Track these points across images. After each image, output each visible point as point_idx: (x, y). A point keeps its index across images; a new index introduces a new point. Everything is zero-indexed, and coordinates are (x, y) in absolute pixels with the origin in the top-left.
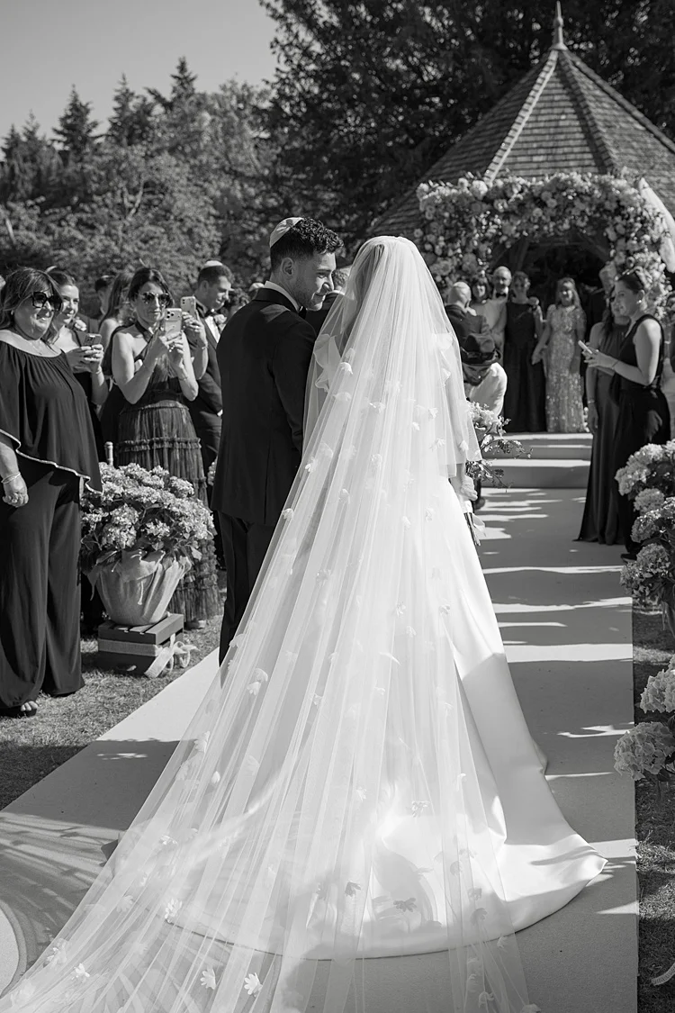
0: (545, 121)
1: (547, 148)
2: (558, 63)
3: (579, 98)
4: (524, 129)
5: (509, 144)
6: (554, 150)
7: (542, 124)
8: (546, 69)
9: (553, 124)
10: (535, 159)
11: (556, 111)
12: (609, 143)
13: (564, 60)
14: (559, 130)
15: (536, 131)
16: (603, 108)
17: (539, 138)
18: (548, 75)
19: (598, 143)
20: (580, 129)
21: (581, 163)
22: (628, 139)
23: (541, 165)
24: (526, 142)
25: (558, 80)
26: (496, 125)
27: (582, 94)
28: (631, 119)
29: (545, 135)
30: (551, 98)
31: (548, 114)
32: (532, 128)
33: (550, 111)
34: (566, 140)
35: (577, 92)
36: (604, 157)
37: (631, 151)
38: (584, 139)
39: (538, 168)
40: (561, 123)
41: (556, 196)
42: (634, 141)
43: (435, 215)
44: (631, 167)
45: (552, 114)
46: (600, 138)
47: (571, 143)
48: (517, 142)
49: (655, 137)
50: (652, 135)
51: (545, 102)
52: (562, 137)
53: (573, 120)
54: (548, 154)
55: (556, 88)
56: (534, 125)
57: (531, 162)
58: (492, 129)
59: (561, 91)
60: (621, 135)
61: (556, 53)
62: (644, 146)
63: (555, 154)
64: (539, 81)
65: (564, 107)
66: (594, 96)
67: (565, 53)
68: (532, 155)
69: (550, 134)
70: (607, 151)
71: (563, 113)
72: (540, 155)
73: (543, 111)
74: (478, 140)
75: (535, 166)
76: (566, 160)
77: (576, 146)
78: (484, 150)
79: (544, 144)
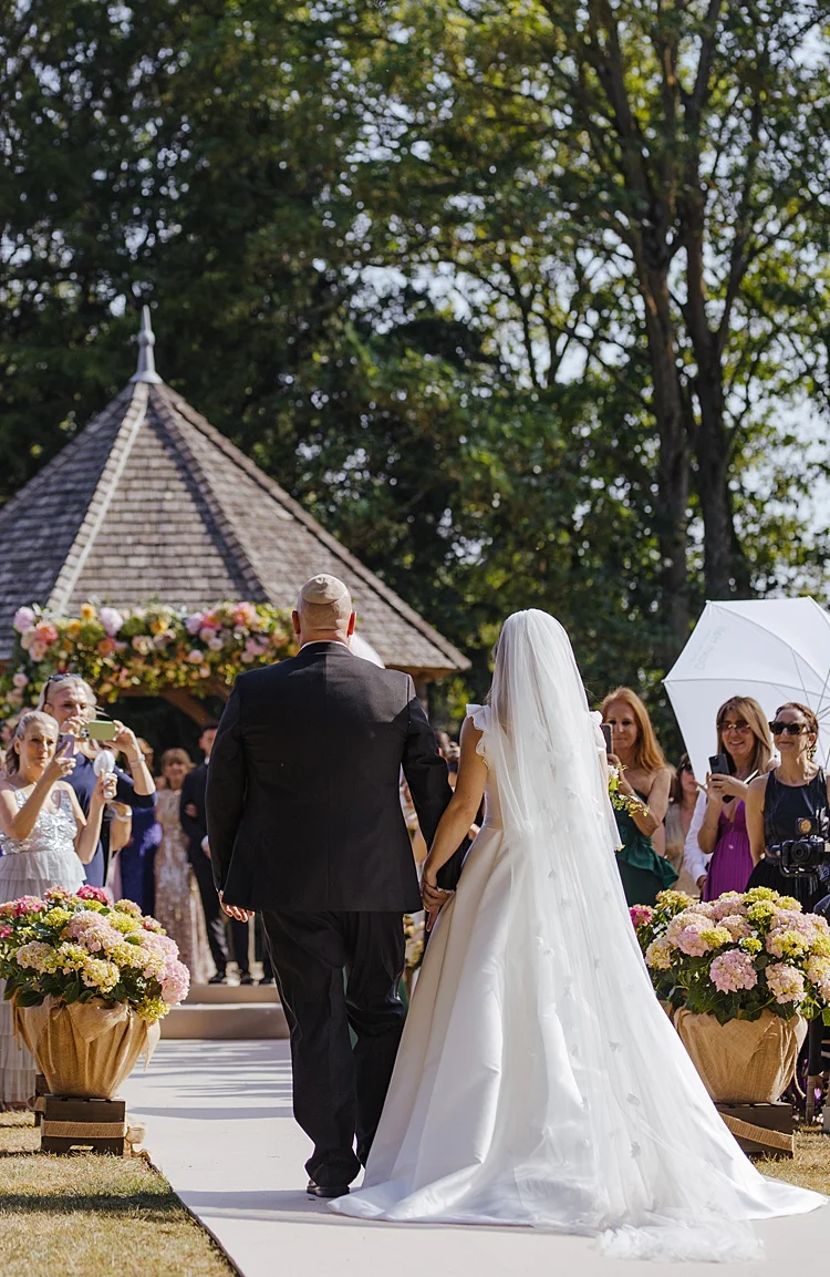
0: (141, 501)
1: (150, 545)
2: (150, 405)
3: (191, 466)
4: (108, 512)
5: (88, 536)
6: (161, 550)
7: (136, 506)
8: (131, 413)
9: (154, 506)
10: (133, 561)
11: (157, 484)
12: (245, 541)
13: (158, 400)
14: (164, 517)
15: (128, 517)
16: (228, 482)
17: (135, 528)
18: (135, 423)
19: (229, 541)
20: (198, 517)
21: (207, 572)
22: (271, 534)
23: (144, 573)
24: (115, 534)
25: (152, 433)
26: (56, 499)
27: (194, 460)
28: (269, 501)
29: (142, 523)
30: (144, 462)
31: (144, 489)
32: (121, 512)
33: (146, 484)
34: (177, 533)
35: (186, 455)
36: (242, 564)
37: (277, 554)
38: (206, 534)
39: (140, 577)
40: (167, 506)
41: (222, 635)
42: (280, 537)
43: (46, 655)
44: (282, 581)
45: (150, 489)
46: (231, 534)
47: (187, 538)
48: (101, 533)
49: (310, 531)
50: (304, 529)
51: (137, 468)
52: (171, 528)
53: (186, 501)
54: (153, 556)
55: (151, 447)
56: (125, 506)
57: (126, 567)
58: (48, 505)
59: (159, 452)
60: (259, 528)
61: (146, 387)
62: (295, 546)
63: (162, 556)
64: (122, 433)
65: (168, 479)
66: (212, 462)
67: (157, 387)
68: (126, 556)
69: (151, 523)
70: (244, 554)
71: (167, 489)
72: (140, 556)
73: (135, 484)
74: (25, 523)
75: (134, 573)
76: (182, 567)
77: (196, 544)
78: (41, 542)
79: (144, 539)
